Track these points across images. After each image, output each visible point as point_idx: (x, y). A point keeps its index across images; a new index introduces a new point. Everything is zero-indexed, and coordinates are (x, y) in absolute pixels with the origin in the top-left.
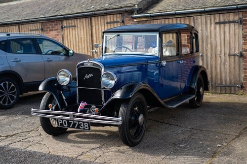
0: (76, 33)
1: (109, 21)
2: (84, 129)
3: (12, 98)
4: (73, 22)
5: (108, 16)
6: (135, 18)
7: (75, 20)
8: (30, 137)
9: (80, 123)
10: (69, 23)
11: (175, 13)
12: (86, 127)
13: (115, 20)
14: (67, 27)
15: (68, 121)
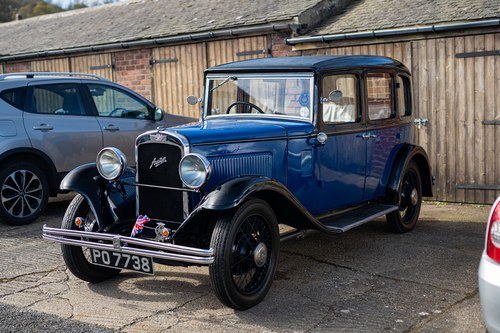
0: (179, 73)
1: (242, 50)
2: (141, 270)
3: (33, 203)
4: (172, 52)
5: (241, 40)
6: (294, 44)
7: (177, 48)
8: (45, 284)
9: (133, 258)
10: (165, 55)
11: (374, 34)
12: (146, 267)
13: (255, 49)
14: (160, 62)
15: (110, 252)
